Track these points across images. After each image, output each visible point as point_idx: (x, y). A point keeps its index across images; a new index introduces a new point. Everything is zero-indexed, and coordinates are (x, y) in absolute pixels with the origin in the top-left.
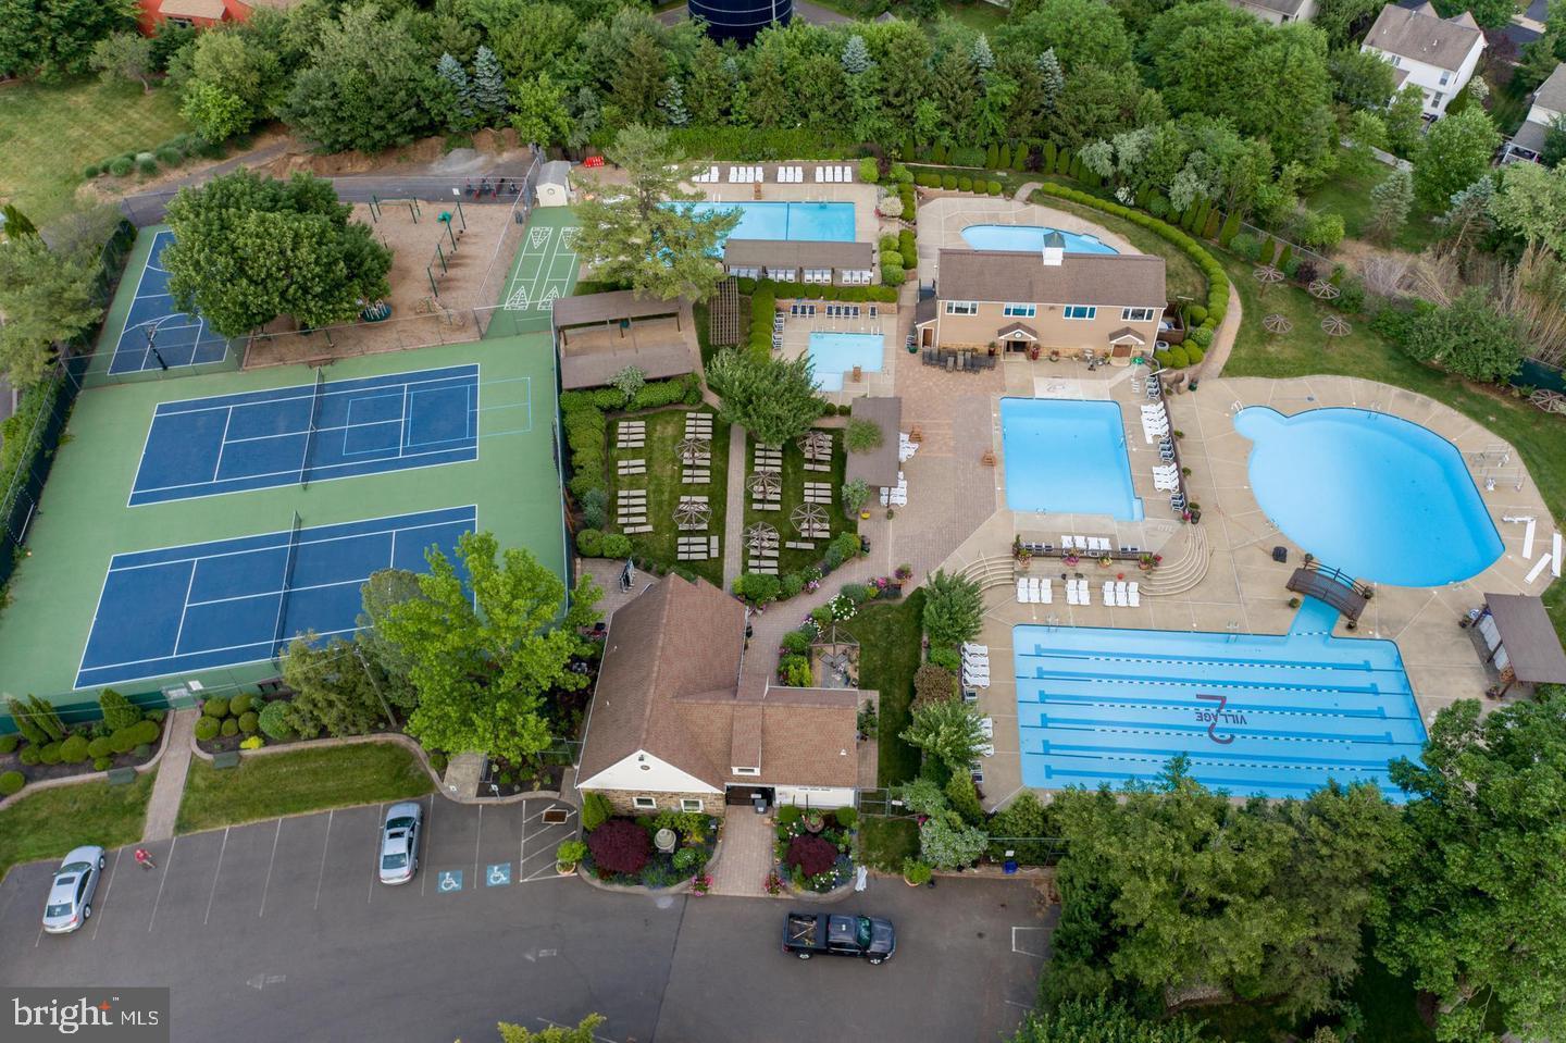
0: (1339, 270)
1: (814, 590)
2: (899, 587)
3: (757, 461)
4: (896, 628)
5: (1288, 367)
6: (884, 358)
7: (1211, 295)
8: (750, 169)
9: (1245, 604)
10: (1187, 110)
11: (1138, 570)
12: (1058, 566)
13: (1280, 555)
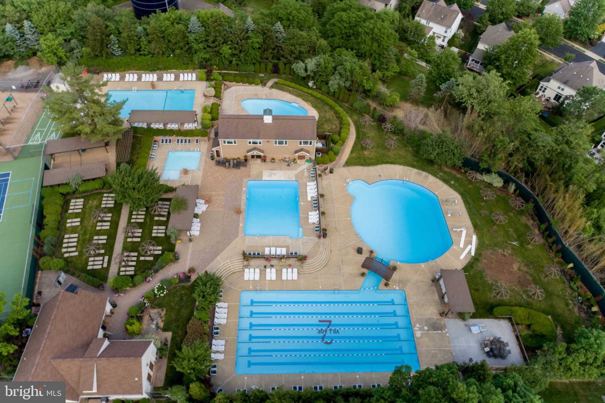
0: (395, 117)
1: (149, 281)
2: (190, 277)
3: (133, 217)
4: (184, 298)
5: (372, 161)
6: (200, 163)
7: (342, 130)
8: (151, 75)
9: (343, 276)
10: (339, 47)
11: (297, 262)
12: (262, 262)
13: (360, 251)
